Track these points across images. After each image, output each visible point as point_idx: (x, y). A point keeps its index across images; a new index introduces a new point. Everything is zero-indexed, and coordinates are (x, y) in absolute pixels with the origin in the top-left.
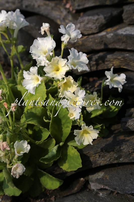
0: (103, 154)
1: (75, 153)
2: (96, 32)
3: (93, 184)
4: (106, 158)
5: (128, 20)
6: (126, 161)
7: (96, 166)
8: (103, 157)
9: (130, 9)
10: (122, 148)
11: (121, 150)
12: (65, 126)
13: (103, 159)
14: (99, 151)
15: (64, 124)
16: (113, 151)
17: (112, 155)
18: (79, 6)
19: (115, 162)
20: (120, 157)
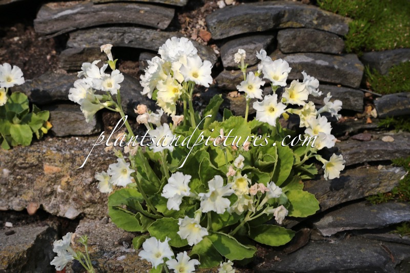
0: (331, 193)
1: (306, 196)
2: (253, 64)
3: (325, 230)
4: (335, 198)
5: (287, 48)
6: (355, 197)
7: (326, 209)
8: (332, 196)
9: (288, 35)
10: (350, 184)
11: (350, 186)
12: (284, 167)
13: (331, 199)
14: (328, 190)
15: (283, 165)
16: (343, 188)
17: (342, 193)
18: (222, 34)
19: (344, 201)
20: (349, 194)
